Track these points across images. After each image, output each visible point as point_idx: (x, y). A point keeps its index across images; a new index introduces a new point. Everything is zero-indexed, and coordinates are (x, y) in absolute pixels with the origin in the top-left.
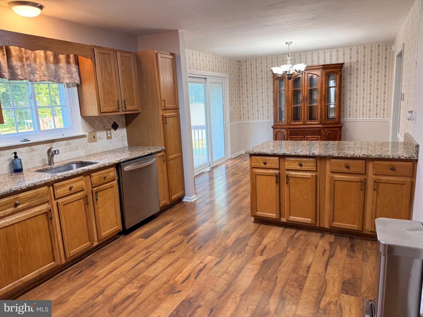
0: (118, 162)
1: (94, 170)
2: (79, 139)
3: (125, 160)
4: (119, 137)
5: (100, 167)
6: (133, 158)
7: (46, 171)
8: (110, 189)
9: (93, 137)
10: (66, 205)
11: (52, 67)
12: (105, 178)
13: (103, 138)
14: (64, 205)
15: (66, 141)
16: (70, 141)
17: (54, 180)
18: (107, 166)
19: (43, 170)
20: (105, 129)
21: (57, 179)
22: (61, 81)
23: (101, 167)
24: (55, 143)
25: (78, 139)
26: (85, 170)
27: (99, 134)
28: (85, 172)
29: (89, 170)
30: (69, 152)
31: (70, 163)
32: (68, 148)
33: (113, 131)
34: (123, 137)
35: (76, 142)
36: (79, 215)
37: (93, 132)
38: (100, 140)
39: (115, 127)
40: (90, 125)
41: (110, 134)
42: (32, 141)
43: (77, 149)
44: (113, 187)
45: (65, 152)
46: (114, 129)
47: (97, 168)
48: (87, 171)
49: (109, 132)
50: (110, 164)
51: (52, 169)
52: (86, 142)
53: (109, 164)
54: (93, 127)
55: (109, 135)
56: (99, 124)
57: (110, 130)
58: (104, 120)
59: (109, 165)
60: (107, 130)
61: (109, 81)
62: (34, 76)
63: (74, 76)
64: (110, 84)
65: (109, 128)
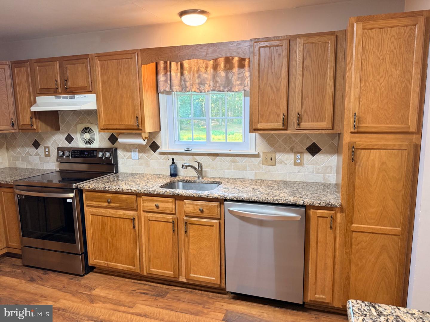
0: (221, 198)
2: (250, 158)
3: (235, 199)
4: (319, 167)
5: (193, 196)
7: (189, 182)
8: (209, 227)
9: (270, 159)
10: (152, 222)
12: (202, 211)
13: (286, 163)
14: (149, 220)
15: (232, 158)
16: (237, 158)
18: (203, 197)
20: (292, 152)
23: (195, 196)
24: (218, 157)
25: (247, 158)
26: (173, 193)
27: (280, 157)
29: (179, 195)
30: (234, 170)
32: (233, 166)
33: (307, 157)
34: (327, 167)
35: (245, 161)
36: (164, 238)
37: (271, 152)
38: (281, 165)
39: (314, 150)
40: (268, 143)
41: (302, 159)
42: (194, 151)
43: (244, 169)
44: (213, 226)
45: (228, 169)
46: (310, 153)
47: (189, 196)
48: (176, 195)
49: (298, 156)
50: (209, 197)
52: (259, 163)
53: (208, 196)
54: (274, 146)
55: (298, 161)
56: (283, 144)
57: (301, 153)
58: (294, 139)
59: (206, 197)
60: (296, 153)
62: (204, 86)
65: (300, 150)
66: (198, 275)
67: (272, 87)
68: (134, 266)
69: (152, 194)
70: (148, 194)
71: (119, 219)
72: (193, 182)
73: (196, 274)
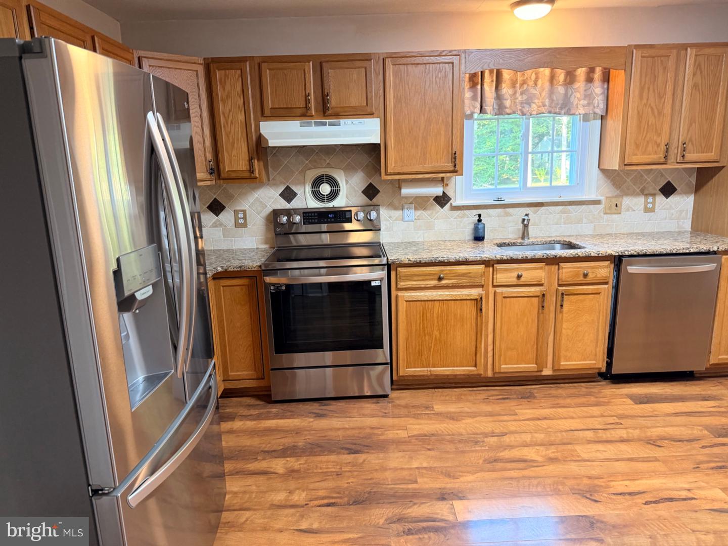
0: (617, 254)
1: (565, 258)
2: (587, 206)
3: (635, 254)
4: (673, 211)
5: (577, 256)
6: (655, 253)
8: (593, 295)
9: (615, 205)
10: (508, 299)
11: (561, 90)
12: (585, 275)
13: (635, 209)
14: (504, 297)
15: (563, 207)
16: (569, 207)
17: (495, 259)
18: (591, 256)
19: (508, 244)
20: (643, 194)
21: (499, 259)
22: (572, 112)
23: (581, 256)
24: (543, 208)
25: (584, 206)
26: (548, 255)
27: (627, 201)
28: (547, 258)
29: (556, 256)
30: (565, 224)
31: (554, 241)
32: (564, 218)
33: (660, 199)
34: (681, 211)
35: (580, 210)
36: (526, 319)
37: (616, 196)
38: (628, 212)
39: (668, 190)
40: (613, 185)
41: (654, 203)
42: (507, 201)
43: (580, 221)
44: (599, 293)
45: (557, 224)
46: (664, 195)
47: (572, 256)
48: (551, 257)
49: (650, 200)
50: (600, 255)
51: (522, 245)
52: (600, 212)
53: (598, 254)
54: (620, 187)
55: (650, 206)
56: (632, 184)
57: (654, 195)
58: (646, 177)
59: (597, 255)
60: (647, 195)
61: (654, 107)
62: (530, 106)
63: (596, 102)
64: (656, 113)
65: (653, 192)
66: (572, 361)
67: (652, 109)
68: (475, 366)
69: (514, 259)
70: (508, 259)
71: (453, 302)
72: (518, 244)
73: (569, 361)
